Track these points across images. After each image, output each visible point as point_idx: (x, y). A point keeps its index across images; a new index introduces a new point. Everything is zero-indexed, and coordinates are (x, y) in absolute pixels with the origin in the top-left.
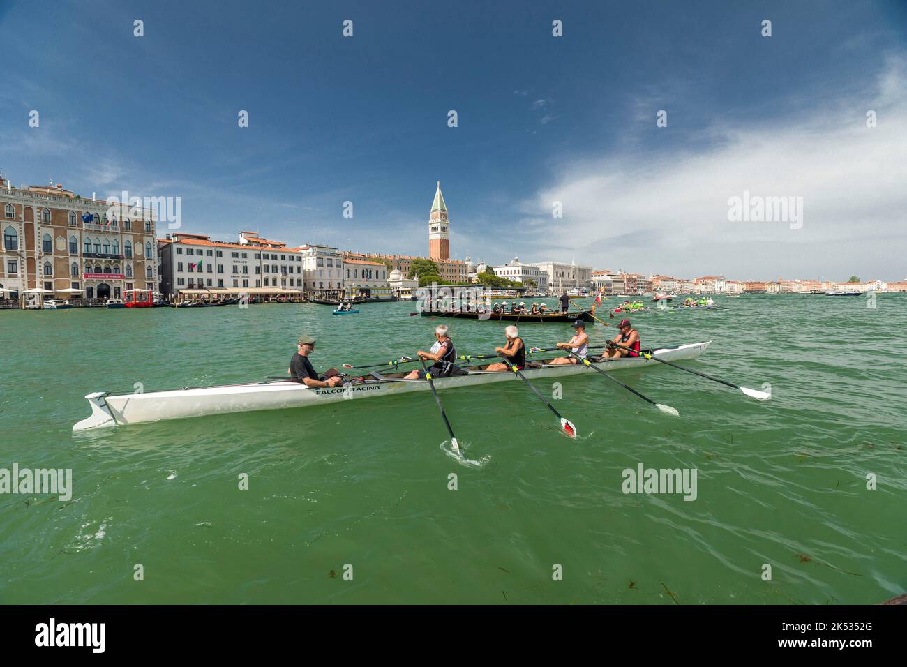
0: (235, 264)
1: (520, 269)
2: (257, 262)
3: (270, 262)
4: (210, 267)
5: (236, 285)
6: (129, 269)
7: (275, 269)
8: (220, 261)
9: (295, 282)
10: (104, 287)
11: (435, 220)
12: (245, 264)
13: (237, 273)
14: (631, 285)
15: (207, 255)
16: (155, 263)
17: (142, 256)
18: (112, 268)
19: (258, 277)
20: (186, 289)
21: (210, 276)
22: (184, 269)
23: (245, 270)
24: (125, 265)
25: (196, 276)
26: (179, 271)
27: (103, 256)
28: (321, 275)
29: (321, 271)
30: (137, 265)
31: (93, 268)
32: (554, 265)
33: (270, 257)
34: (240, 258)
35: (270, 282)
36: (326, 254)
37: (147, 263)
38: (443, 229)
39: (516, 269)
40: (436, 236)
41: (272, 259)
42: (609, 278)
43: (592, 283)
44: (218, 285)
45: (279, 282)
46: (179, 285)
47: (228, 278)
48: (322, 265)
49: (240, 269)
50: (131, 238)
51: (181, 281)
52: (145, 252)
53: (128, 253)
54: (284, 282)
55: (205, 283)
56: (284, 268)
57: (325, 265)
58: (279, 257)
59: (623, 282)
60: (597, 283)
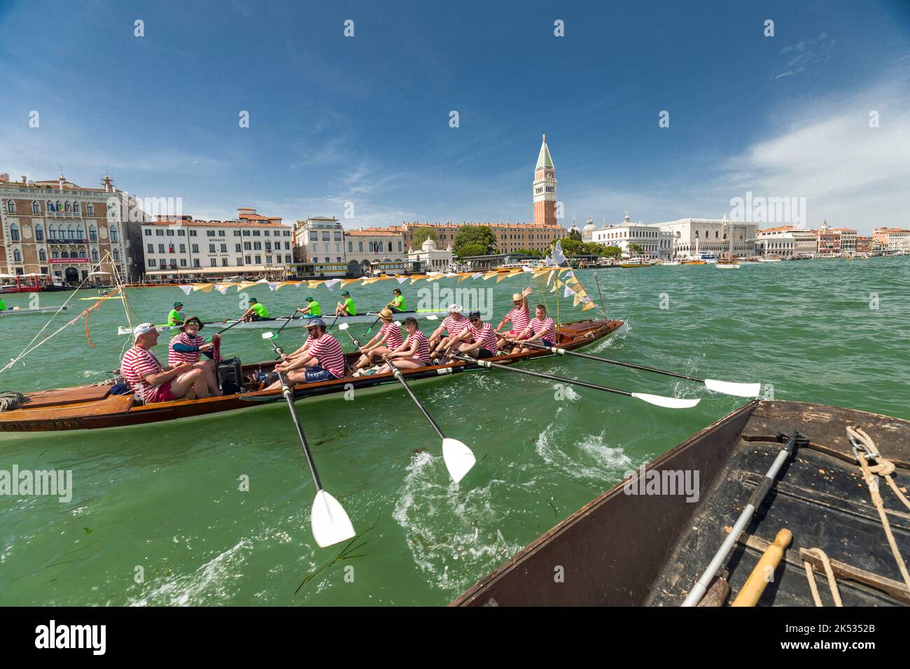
0: (212, 243)
1: (627, 231)
2: (238, 240)
3: (252, 239)
4: (182, 247)
5: (214, 264)
6: (95, 253)
7: (257, 246)
8: (194, 240)
9: (283, 259)
10: (71, 271)
11: (540, 180)
12: (223, 243)
13: (215, 252)
14: (828, 244)
15: (179, 235)
16: (123, 245)
17: (107, 240)
18: (78, 252)
19: (239, 255)
20: (158, 270)
21: (183, 256)
22: (154, 250)
23: (224, 249)
24: (91, 249)
25: (168, 257)
26: (149, 252)
27: (67, 241)
28: (315, 251)
29: (314, 245)
30: (102, 248)
31: (60, 253)
32: (693, 224)
33: (251, 233)
34: (217, 236)
35: (253, 260)
36: (321, 227)
37: (113, 246)
38: (549, 189)
39: (623, 230)
40: (540, 198)
41: (254, 235)
42: (789, 236)
43: (759, 243)
44: (193, 265)
45: (264, 260)
46: (150, 266)
47: (204, 258)
48: (316, 239)
49: (218, 247)
50: (95, 223)
51: (152, 263)
52: (110, 235)
53: (93, 237)
54: (269, 259)
55: (178, 263)
56: (268, 245)
57: (320, 239)
58: (262, 233)
59: (815, 240)
60: (766, 243)
